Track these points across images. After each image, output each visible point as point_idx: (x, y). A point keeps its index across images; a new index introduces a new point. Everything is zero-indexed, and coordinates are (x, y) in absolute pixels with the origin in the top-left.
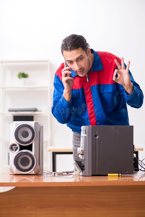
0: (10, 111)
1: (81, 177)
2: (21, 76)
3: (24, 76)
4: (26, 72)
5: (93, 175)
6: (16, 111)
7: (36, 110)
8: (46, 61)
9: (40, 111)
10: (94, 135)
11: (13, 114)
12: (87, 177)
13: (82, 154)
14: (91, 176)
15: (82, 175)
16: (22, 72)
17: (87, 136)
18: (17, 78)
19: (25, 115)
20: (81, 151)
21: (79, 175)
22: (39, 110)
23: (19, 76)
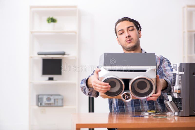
0: (39, 54)
1: (176, 118)
2: (50, 21)
3: (53, 20)
4: (55, 17)
5: (190, 116)
6: (45, 54)
7: (64, 54)
8: (75, 7)
9: (68, 55)
10: (192, 73)
11: (42, 57)
12: (185, 118)
13: (179, 93)
14: (189, 116)
15: (177, 115)
16: (51, 17)
17: (184, 73)
18: (46, 23)
19: (54, 58)
20: (179, 89)
21: (175, 116)
22: (66, 53)
23: (48, 21)
